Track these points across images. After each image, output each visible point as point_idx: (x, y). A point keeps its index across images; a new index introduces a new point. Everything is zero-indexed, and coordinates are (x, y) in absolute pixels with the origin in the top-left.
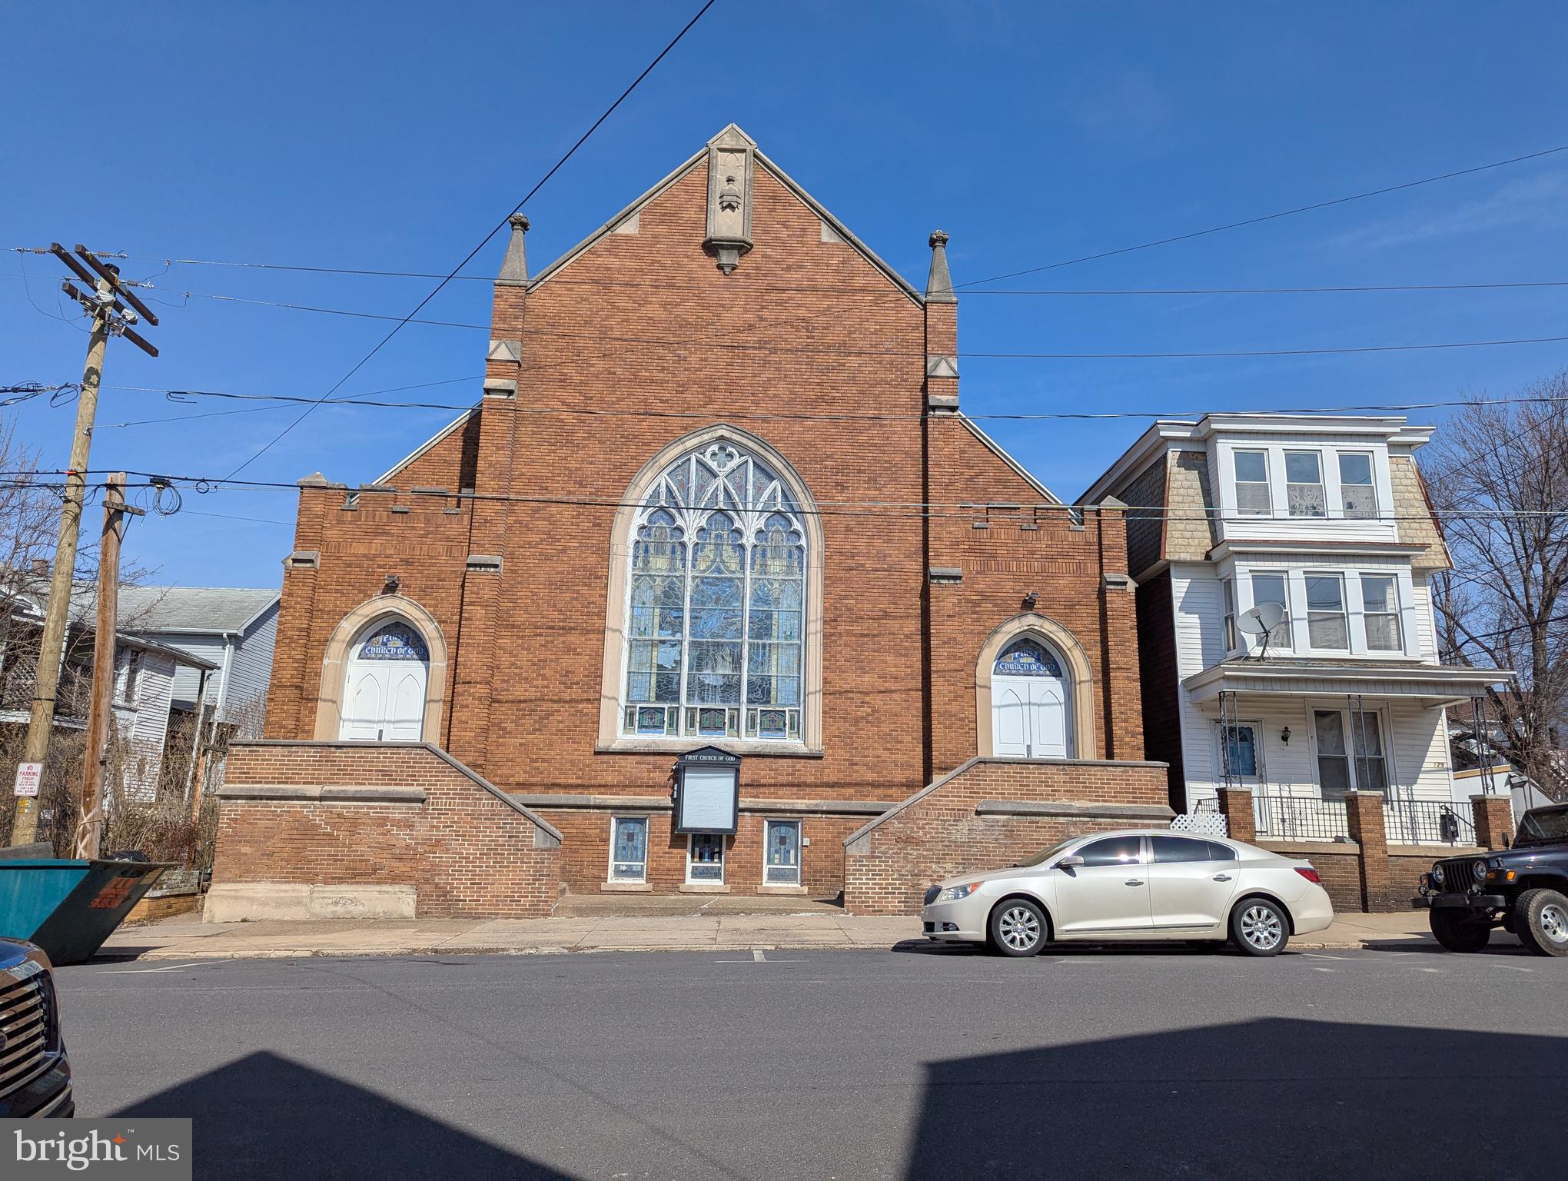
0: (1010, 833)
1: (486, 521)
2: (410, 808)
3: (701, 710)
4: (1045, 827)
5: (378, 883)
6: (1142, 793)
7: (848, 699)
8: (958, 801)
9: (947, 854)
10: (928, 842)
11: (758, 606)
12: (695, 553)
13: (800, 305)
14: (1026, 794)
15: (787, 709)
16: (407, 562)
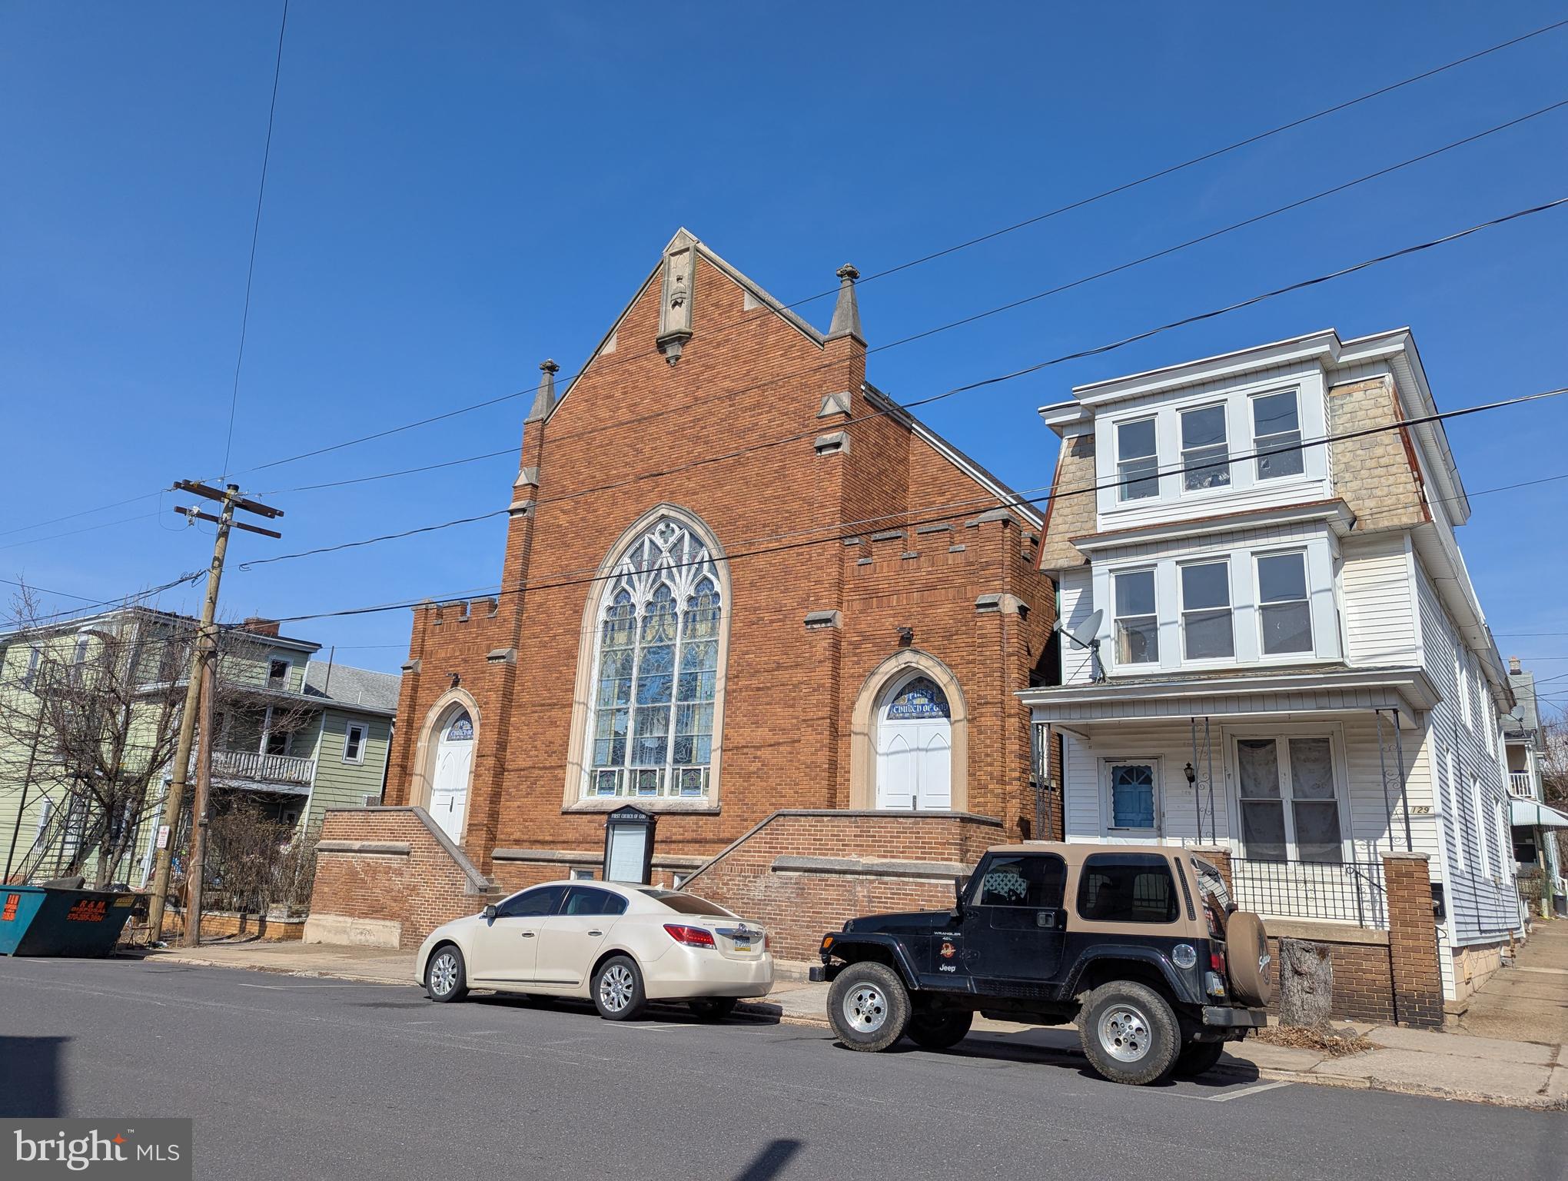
0: (801, 891)
1: (505, 620)
2: (402, 859)
3: (641, 771)
4: (833, 886)
5: (384, 919)
6: (931, 848)
7: (744, 754)
8: (759, 856)
9: (746, 912)
10: (730, 898)
11: (689, 669)
12: (644, 627)
13: (725, 377)
14: (818, 849)
15: (702, 767)
16: (465, 661)
